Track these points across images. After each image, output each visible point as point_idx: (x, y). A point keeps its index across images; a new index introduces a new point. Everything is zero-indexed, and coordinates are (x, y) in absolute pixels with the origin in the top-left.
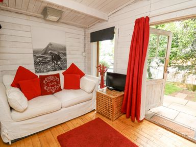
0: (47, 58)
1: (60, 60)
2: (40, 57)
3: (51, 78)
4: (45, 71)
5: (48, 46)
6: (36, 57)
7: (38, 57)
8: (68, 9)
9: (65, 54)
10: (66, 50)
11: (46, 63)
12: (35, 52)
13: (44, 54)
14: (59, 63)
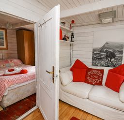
0: (102, 55)
1: (114, 57)
2: (97, 54)
3: (95, 72)
4: (99, 65)
5: (104, 45)
6: (94, 54)
7: (95, 54)
8: (118, 7)
9: (121, 52)
10: (123, 48)
11: (101, 59)
12: (94, 50)
13: (101, 51)
14: (113, 60)
